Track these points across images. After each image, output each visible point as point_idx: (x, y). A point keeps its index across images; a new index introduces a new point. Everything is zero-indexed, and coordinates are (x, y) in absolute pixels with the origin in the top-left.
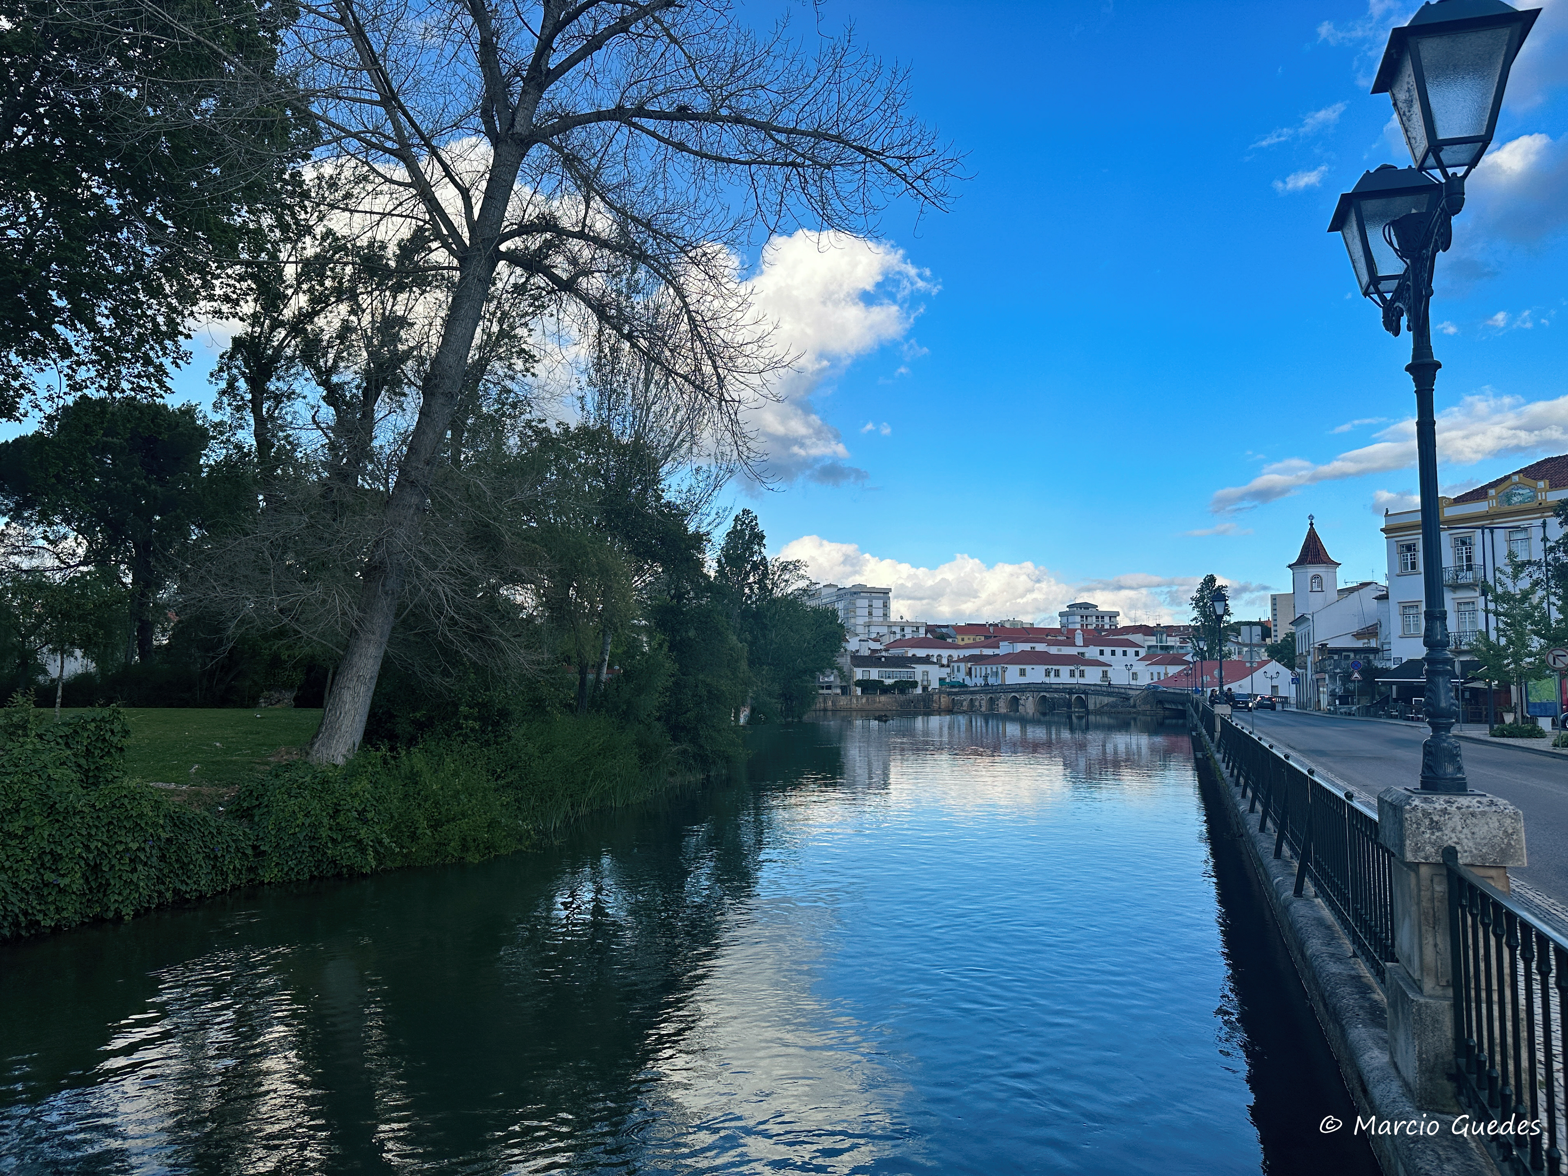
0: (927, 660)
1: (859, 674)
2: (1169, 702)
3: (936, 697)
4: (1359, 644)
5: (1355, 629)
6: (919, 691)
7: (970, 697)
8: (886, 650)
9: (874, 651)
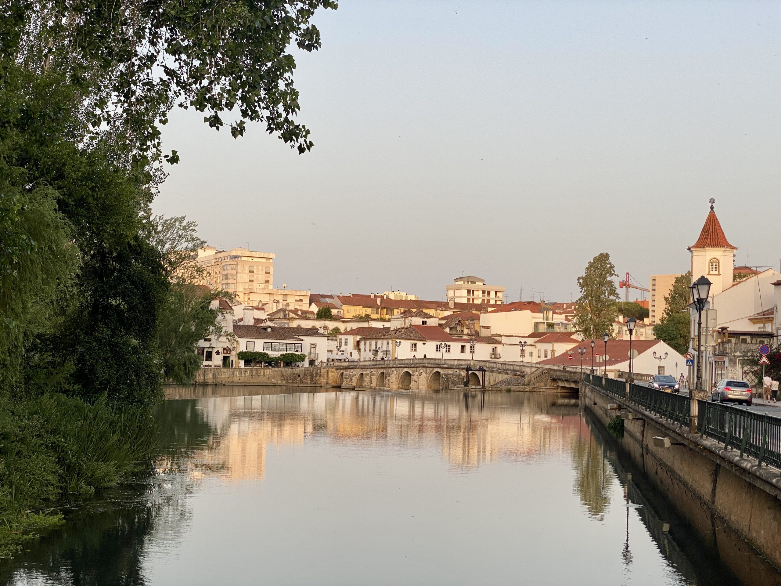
0: (313, 332)
1: (243, 345)
2: (562, 380)
3: (323, 372)
4: (754, 328)
5: (752, 313)
6: (306, 363)
7: (359, 372)
8: (271, 320)
9: (257, 321)
